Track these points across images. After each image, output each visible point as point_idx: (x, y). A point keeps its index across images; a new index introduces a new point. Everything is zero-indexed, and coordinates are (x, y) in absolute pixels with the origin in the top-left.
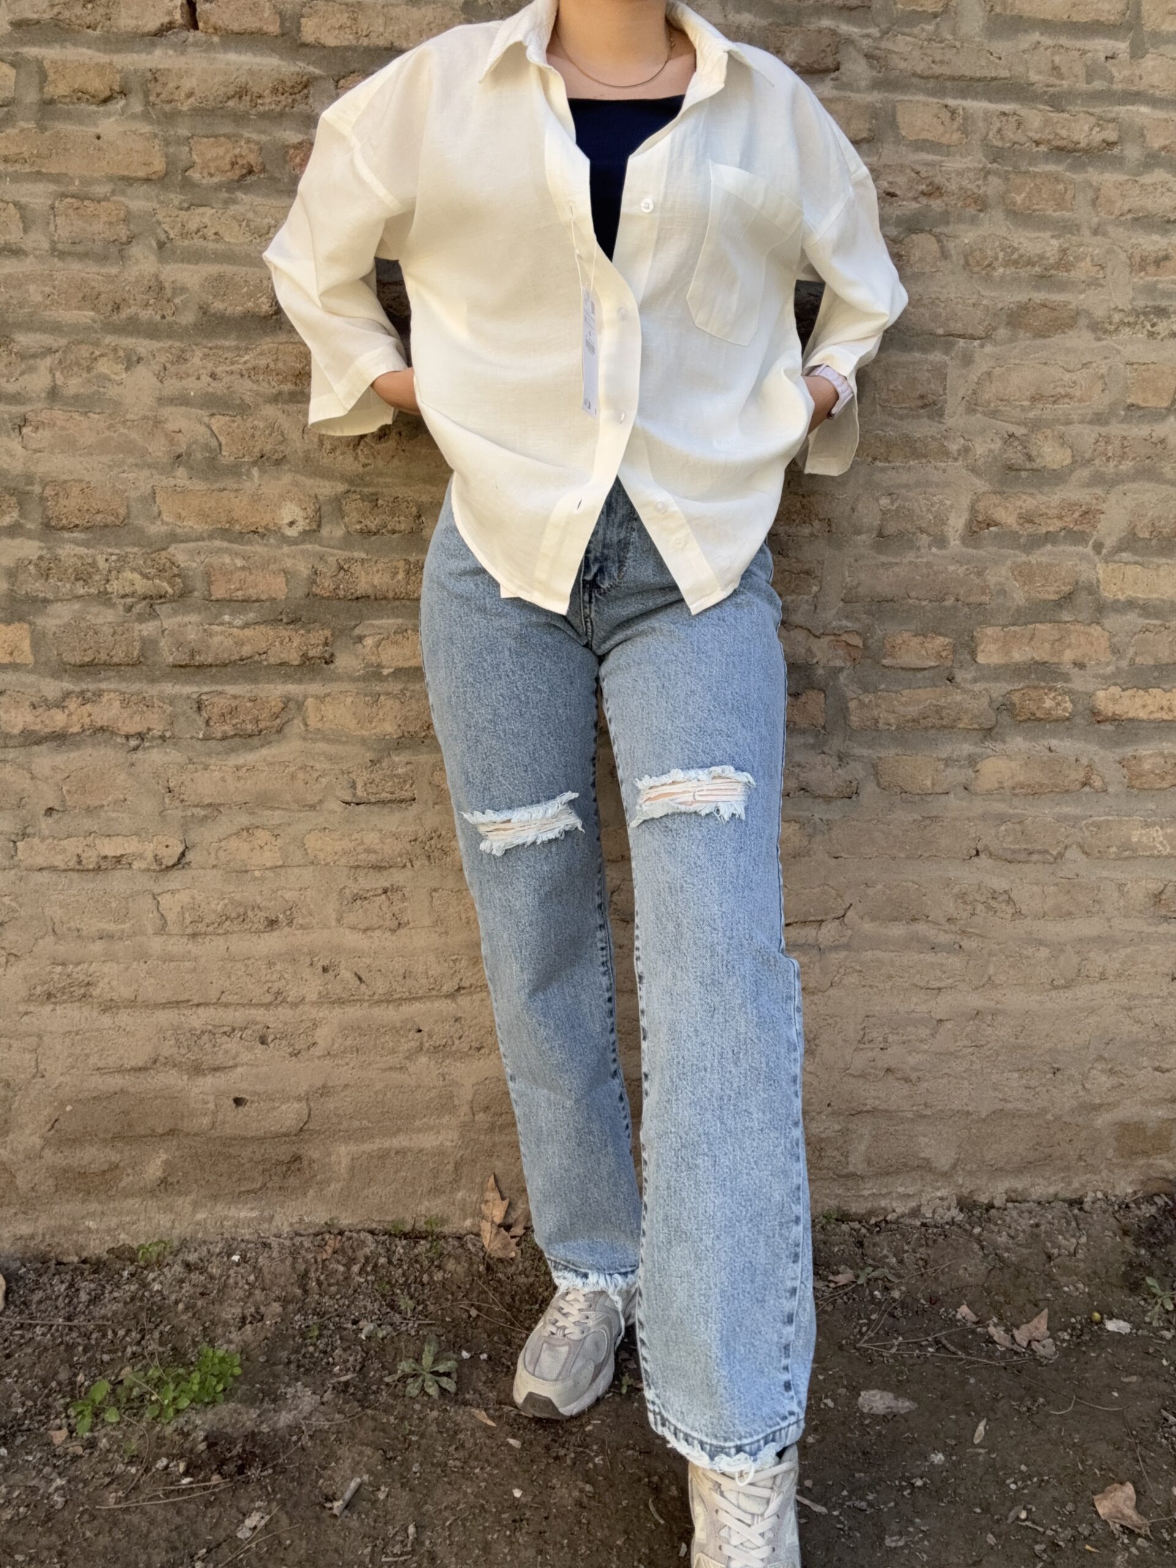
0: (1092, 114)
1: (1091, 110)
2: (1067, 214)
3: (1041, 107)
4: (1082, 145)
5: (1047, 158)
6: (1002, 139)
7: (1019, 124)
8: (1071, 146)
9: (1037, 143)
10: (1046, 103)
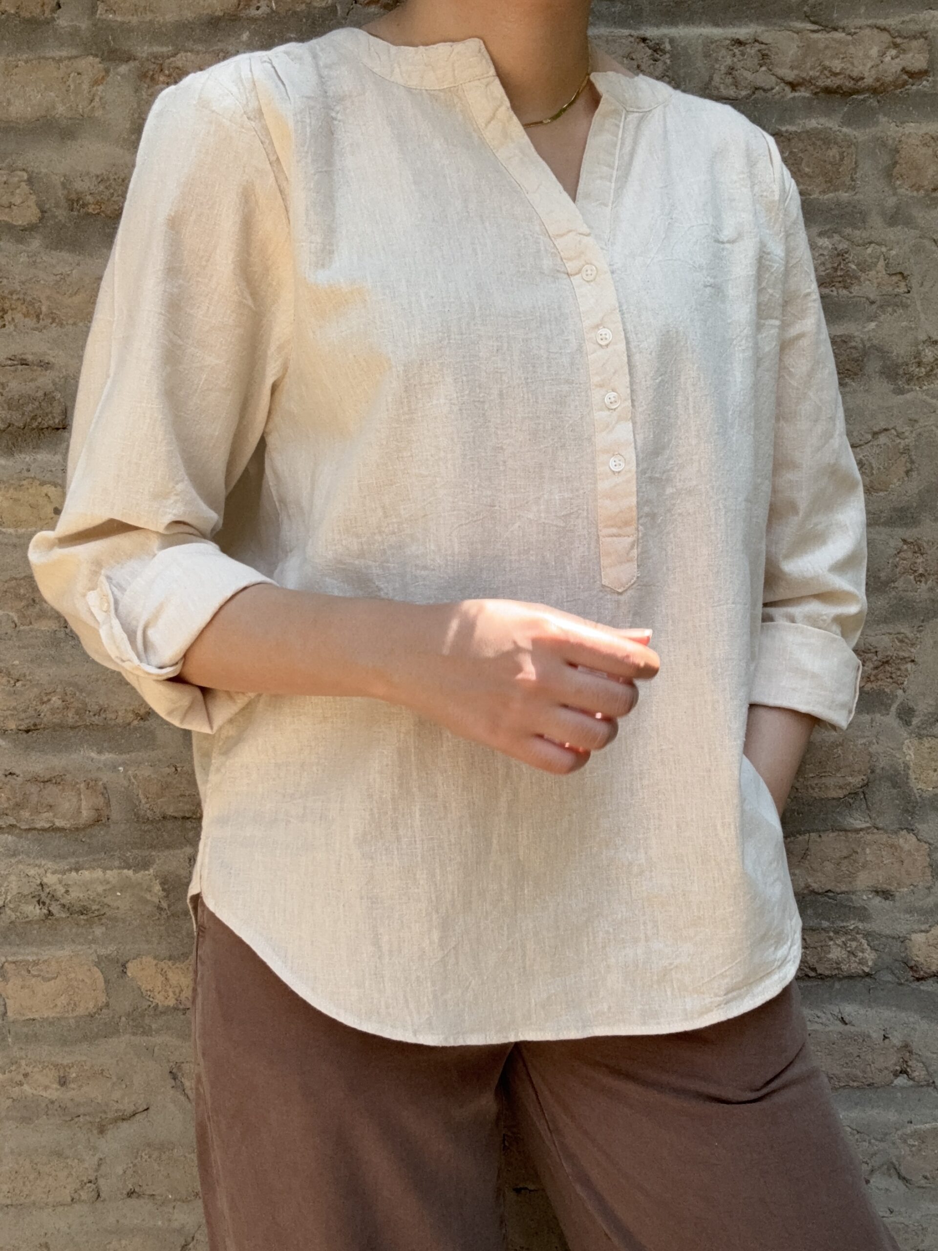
0: (883, 29)
1: (881, 22)
2: (844, 196)
3: (799, 25)
4: (869, 81)
5: (808, 108)
6: (736, 84)
7: (764, 57)
8: (849, 84)
9: (793, 86)
10: (807, 17)
